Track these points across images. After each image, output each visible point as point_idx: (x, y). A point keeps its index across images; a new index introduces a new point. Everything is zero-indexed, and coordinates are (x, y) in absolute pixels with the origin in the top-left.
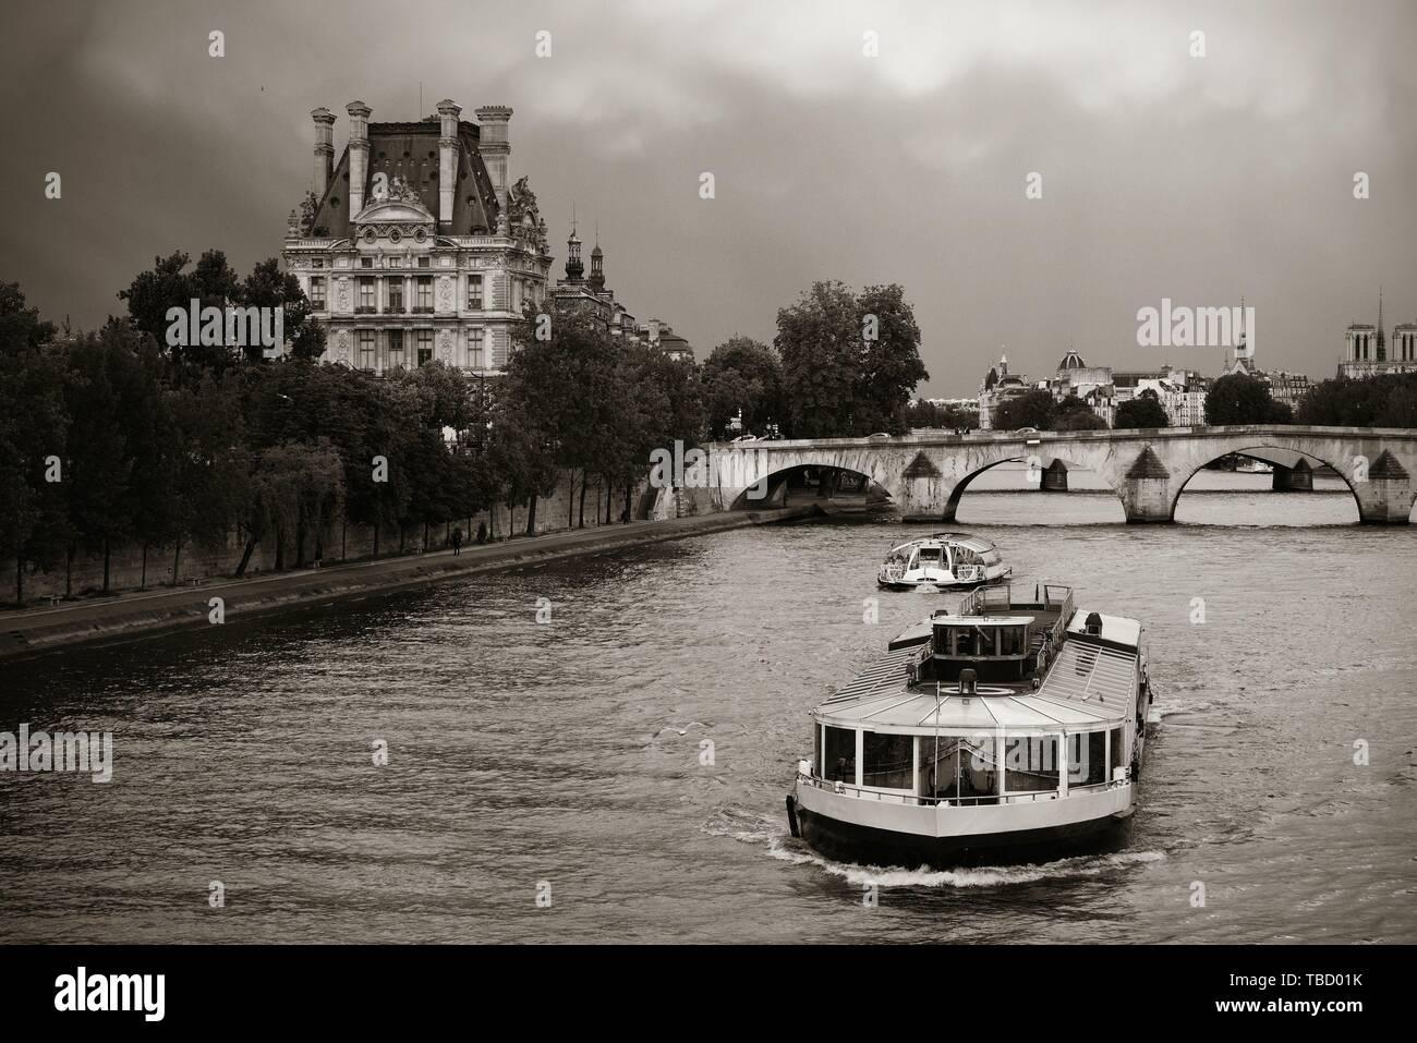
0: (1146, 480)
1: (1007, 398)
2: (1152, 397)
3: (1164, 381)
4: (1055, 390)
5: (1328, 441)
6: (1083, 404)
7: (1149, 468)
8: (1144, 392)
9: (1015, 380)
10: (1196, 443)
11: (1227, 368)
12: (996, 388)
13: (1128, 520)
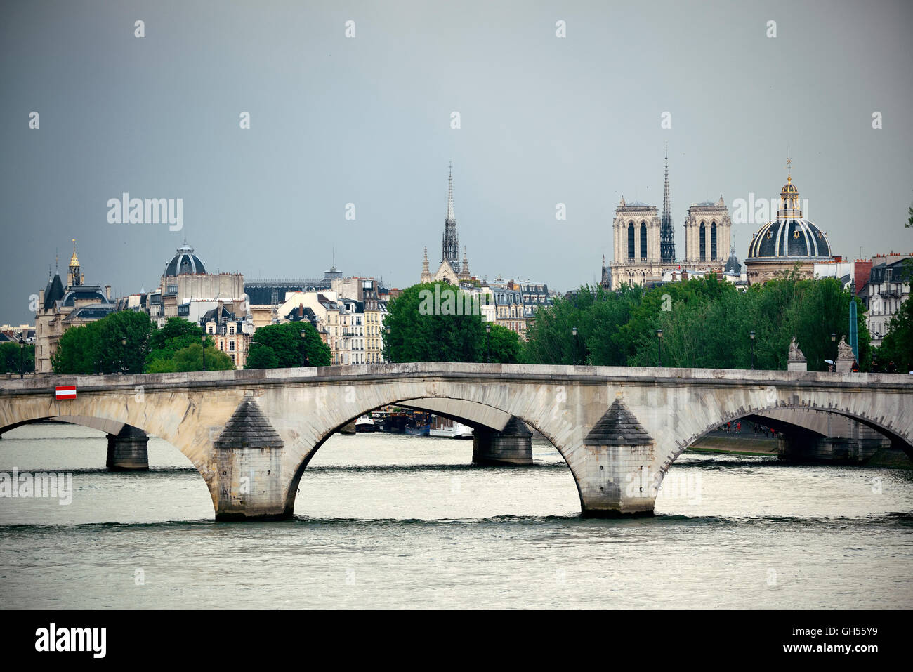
0: (246, 451)
1: (77, 323)
2: (306, 320)
3: (326, 294)
4: (154, 310)
5: (528, 387)
6: (197, 332)
7: (251, 433)
8: (294, 312)
9: (92, 294)
10: (324, 391)
11: (427, 273)
12: (62, 308)
13: (216, 517)
